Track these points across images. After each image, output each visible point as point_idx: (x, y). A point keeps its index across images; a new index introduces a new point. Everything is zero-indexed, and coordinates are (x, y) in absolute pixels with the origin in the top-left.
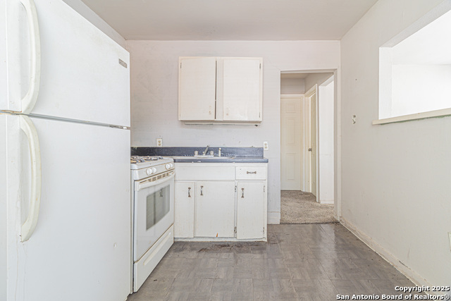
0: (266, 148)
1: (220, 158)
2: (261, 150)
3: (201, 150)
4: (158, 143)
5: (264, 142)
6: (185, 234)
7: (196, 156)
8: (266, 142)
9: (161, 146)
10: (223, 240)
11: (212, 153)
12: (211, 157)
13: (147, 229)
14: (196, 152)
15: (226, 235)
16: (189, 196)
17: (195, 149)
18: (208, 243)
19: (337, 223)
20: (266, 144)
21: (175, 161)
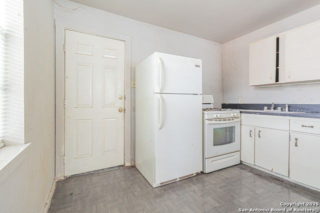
1: (287, 112)
3: (269, 106)
4: (240, 101)
6: (248, 160)
7: (265, 110)
9: (242, 103)
10: (281, 177)
11: (279, 108)
12: (279, 111)
13: (214, 145)
14: (266, 108)
16: (251, 136)
17: (265, 105)
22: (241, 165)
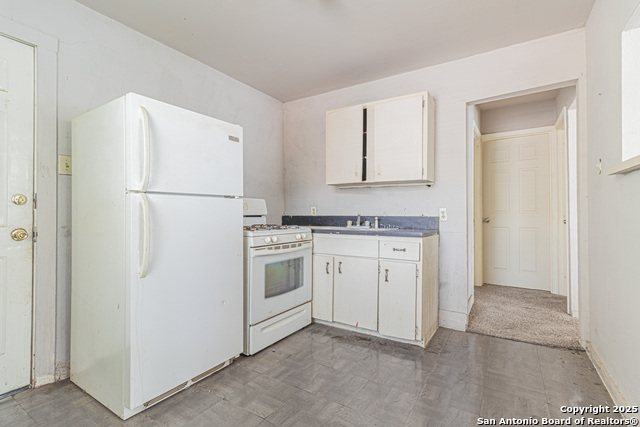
0: (443, 217)
1: (376, 229)
2: (435, 220)
3: (354, 220)
4: (312, 211)
5: (441, 210)
6: (323, 316)
7: (349, 226)
8: (444, 210)
9: (315, 215)
10: (368, 333)
11: (367, 223)
12: (366, 227)
13: (266, 297)
14: (350, 222)
15: (366, 326)
16: (328, 272)
17: (349, 218)
18: (349, 331)
19: (579, 350)
20: (443, 212)
21: (313, 231)
22: (314, 326)
